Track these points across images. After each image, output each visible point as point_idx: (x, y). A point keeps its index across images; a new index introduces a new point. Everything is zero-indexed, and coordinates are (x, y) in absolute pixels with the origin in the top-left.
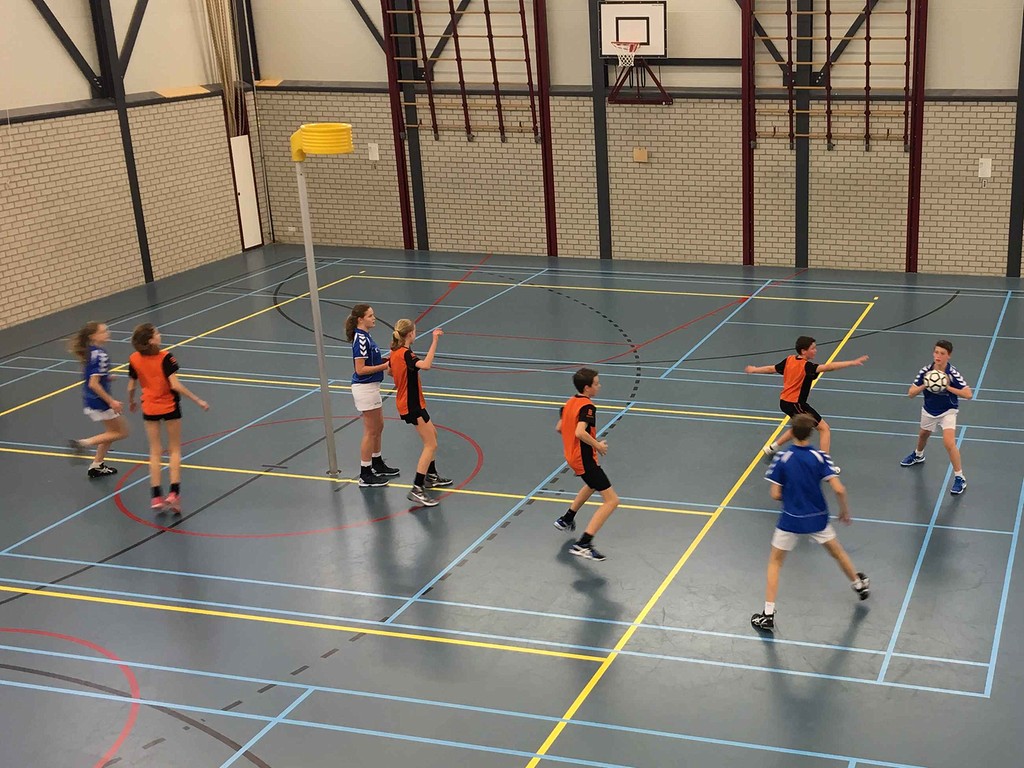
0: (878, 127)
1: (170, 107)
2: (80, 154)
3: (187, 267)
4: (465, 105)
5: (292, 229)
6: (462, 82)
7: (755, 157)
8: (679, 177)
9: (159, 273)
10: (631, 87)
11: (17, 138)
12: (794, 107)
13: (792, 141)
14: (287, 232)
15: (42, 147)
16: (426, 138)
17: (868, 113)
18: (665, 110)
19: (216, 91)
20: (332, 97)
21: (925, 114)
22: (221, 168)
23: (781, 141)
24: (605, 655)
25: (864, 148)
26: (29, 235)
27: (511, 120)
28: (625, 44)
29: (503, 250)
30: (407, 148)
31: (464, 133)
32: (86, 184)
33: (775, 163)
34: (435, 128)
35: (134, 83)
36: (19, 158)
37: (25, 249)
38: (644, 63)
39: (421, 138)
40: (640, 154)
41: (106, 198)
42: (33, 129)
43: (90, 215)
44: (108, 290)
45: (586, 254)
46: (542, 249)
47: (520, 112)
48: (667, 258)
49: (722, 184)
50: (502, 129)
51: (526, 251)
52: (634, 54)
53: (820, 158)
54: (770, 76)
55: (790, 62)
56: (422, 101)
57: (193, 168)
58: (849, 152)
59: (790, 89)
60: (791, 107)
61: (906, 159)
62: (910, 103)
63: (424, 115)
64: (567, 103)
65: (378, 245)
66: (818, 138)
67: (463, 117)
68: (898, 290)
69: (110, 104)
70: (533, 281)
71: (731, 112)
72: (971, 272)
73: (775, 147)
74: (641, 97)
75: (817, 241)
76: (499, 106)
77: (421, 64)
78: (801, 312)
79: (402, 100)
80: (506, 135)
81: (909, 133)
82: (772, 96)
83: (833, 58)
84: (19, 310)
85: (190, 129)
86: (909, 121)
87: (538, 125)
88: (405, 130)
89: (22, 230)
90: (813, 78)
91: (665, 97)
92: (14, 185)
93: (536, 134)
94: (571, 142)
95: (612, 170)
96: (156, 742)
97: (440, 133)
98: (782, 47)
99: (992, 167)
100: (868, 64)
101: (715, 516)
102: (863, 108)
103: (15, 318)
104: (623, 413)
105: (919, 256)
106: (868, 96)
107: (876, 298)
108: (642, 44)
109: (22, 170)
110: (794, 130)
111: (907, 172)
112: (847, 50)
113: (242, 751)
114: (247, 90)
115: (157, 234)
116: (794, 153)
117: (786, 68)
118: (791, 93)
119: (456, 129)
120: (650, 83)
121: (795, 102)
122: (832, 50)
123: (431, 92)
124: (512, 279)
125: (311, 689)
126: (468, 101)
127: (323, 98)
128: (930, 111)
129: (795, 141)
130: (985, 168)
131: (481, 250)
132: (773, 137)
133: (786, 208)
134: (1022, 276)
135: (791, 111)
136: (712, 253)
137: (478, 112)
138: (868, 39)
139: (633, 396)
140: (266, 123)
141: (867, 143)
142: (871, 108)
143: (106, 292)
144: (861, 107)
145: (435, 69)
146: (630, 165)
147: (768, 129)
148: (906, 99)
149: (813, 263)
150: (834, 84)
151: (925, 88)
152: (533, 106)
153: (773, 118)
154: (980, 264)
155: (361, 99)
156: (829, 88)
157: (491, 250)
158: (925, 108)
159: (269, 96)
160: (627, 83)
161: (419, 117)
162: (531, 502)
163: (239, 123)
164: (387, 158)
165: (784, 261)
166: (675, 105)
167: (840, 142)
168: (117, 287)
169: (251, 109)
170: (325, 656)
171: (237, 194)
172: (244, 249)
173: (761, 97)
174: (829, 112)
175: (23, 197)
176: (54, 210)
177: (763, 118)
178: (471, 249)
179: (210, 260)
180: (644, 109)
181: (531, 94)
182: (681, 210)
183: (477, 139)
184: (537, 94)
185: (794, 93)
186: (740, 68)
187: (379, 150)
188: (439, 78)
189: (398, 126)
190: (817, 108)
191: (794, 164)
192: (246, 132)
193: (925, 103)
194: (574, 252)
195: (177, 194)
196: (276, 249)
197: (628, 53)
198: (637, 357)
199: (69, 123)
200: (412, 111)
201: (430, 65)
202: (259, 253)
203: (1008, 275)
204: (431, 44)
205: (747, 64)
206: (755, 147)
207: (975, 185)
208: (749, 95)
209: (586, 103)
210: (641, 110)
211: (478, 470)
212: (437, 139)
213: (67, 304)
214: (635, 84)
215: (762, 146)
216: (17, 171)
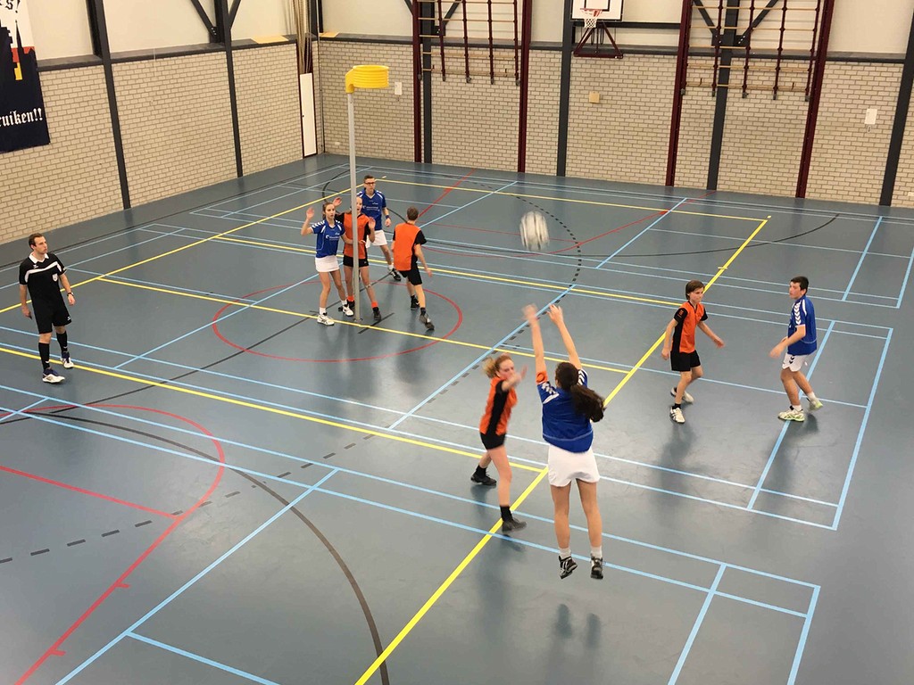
0: (785, 81)
1: (261, 50)
2: (199, 82)
3: (264, 168)
4: (467, 55)
5: (338, 143)
6: (466, 37)
7: (684, 102)
8: (622, 116)
9: (246, 172)
10: (592, 44)
11: (159, 69)
12: (719, 63)
13: (714, 90)
14: (335, 145)
15: (175, 76)
16: (436, 79)
17: (778, 69)
18: (616, 63)
19: (293, 40)
20: (372, 47)
21: (825, 72)
22: (292, 96)
23: (705, 89)
24: (543, 468)
25: (772, 97)
26: (164, 139)
27: (499, 68)
28: (591, 10)
29: (485, 166)
30: (422, 86)
31: (464, 77)
32: (202, 104)
33: (699, 107)
34: (444, 71)
35: (238, 32)
36: (160, 83)
37: (161, 149)
38: (604, 25)
39: (432, 79)
40: (594, 97)
41: (215, 115)
42: (170, 63)
43: (204, 126)
44: (212, 181)
45: (546, 172)
46: (514, 167)
47: (506, 62)
48: (607, 177)
49: (656, 122)
50: (492, 74)
51: (502, 167)
52: (596, 18)
53: (735, 104)
54: (701, 37)
55: (719, 27)
56: (436, 51)
57: (274, 96)
58: (759, 99)
59: (717, 48)
60: (716, 62)
61: (805, 107)
62: (814, 62)
63: (436, 62)
64: (543, 56)
65: (396, 158)
66: (735, 88)
67: (465, 64)
68: (788, 212)
69: (221, 47)
70: (506, 190)
71: (668, 65)
72: (850, 200)
73: (700, 94)
74: (599, 52)
75: (725, 170)
76: (491, 56)
77: (437, 23)
78: (707, 225)
79: (422, 50)
80: (495, 78)
81: (810, 85)
82: (702, 53)
83: (754, 24)
84: (155, 191)
85: (274, 67)
86: (812, 76)
87: (519, 71)
88: (422, 73)
89: (160, 135)
90: (736, 40)
91: (617, 52)
92: (155, 103)
93: (517, 79)
94: (542, 85)
95: (572, 108)
96: (234, 494)
97: (447, 76)
98: (714, 14)
99: (877, 117)
100: (782, 29)
101: (630, 374)
102: (775, 65)
103: (152, 197)
104: (566, 292)
105: (808, 185)
106: (780, 56)
107: (769, 217)
108: (604, 10)
109: (161, 93)
110: (717, 81)
111: (806, 118)
112: (765, 18)
113: (289, 506)
114: (313, 40)
115: (247, 142)
116: (715, 99)
117: (715, 32)
118: (717, 51)
119: (459, 74)
120: (607, 41)
121: (719, 58)
122: (754, 18)
123: (443, 45)
124: (490, 188)
125: (337, 469)
126: (469, 52)
127: (366, 47)
128: (829, 68)
129: (716, 90)
130: (871, 117)
131: (469, 165)
132: (699, 86)
133: (704, 143)
134: (892, 206)
135: (716, 66)
136: (642, 175)
137: (476, 61)
138: (785, 9)
139: (574, 280)
140: (323, 64)
141: (775, 93)
142: (781, 65)
143: (212, 182)
144: (772, 64)
145: (447, 27)
146: (585, 105)
147: (696, 80)
148: (811, 58)
149: (721, 187)
150: (753, 45)
151: (829, 50)
152: (516, 57)
153: (701, 71)
154: (858, 194)
155: (393, 48)
156: (749, 48)
157: (476, 166)
158: (826, 67)
159: (328, 45)
160: (589, 41)
161: (433, 63)
162: (495, 352)
163: (306, 64)
164: (407, 93)
165: (698, 184)
166: (625, 59)
167: (753, 92)
168: (219, 179)
169: (315, 53)
170: (347, 448)
171: (302, 116)
172: (304, 157)
173: (692, 54)
174: (746, 68)
175: (161, 111)
176: (180, 122)
177: (693, 71)
178: (462, 164)
179: (281, 163)
180: (601, 61)
181: (515, 47)
182: (621, 141)
183: (473, 81)
184: (520, 48)
185: (720, 51)
186: (679, 31)
187: (403, 88)
188: (449, 34)
189: (417, 70)
190: (737, 63)
191: (714, 108)
192: (311, 71)
193: (827, 62)
194: (537, 170)
195: (262, 114)
196: (325, 157)
197: (592, 17)
198: (579, 251)
199: (193, 60)
200: (428, 58)
201: (444, 23)
202: (314, 160)
203: (881, 203)
204: (446, 8)
205: (684, 28)
206: (684, 94)
207: (861, 130)
208: (683, 53)
209: (557, 56)
210: (598, 62)
211: (457, 326)
212: (444, 80)
213: (186, 189)
214: (595, 42)
215: (689, 93)
216: (158, 93)
